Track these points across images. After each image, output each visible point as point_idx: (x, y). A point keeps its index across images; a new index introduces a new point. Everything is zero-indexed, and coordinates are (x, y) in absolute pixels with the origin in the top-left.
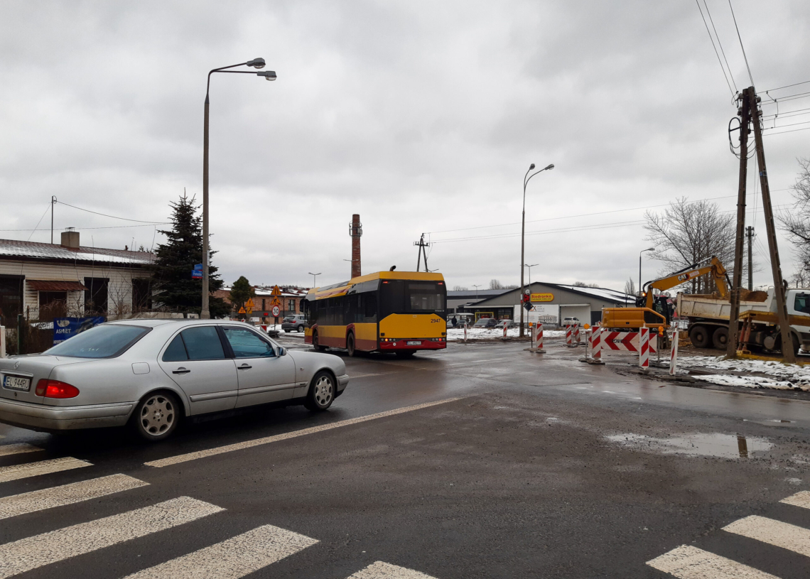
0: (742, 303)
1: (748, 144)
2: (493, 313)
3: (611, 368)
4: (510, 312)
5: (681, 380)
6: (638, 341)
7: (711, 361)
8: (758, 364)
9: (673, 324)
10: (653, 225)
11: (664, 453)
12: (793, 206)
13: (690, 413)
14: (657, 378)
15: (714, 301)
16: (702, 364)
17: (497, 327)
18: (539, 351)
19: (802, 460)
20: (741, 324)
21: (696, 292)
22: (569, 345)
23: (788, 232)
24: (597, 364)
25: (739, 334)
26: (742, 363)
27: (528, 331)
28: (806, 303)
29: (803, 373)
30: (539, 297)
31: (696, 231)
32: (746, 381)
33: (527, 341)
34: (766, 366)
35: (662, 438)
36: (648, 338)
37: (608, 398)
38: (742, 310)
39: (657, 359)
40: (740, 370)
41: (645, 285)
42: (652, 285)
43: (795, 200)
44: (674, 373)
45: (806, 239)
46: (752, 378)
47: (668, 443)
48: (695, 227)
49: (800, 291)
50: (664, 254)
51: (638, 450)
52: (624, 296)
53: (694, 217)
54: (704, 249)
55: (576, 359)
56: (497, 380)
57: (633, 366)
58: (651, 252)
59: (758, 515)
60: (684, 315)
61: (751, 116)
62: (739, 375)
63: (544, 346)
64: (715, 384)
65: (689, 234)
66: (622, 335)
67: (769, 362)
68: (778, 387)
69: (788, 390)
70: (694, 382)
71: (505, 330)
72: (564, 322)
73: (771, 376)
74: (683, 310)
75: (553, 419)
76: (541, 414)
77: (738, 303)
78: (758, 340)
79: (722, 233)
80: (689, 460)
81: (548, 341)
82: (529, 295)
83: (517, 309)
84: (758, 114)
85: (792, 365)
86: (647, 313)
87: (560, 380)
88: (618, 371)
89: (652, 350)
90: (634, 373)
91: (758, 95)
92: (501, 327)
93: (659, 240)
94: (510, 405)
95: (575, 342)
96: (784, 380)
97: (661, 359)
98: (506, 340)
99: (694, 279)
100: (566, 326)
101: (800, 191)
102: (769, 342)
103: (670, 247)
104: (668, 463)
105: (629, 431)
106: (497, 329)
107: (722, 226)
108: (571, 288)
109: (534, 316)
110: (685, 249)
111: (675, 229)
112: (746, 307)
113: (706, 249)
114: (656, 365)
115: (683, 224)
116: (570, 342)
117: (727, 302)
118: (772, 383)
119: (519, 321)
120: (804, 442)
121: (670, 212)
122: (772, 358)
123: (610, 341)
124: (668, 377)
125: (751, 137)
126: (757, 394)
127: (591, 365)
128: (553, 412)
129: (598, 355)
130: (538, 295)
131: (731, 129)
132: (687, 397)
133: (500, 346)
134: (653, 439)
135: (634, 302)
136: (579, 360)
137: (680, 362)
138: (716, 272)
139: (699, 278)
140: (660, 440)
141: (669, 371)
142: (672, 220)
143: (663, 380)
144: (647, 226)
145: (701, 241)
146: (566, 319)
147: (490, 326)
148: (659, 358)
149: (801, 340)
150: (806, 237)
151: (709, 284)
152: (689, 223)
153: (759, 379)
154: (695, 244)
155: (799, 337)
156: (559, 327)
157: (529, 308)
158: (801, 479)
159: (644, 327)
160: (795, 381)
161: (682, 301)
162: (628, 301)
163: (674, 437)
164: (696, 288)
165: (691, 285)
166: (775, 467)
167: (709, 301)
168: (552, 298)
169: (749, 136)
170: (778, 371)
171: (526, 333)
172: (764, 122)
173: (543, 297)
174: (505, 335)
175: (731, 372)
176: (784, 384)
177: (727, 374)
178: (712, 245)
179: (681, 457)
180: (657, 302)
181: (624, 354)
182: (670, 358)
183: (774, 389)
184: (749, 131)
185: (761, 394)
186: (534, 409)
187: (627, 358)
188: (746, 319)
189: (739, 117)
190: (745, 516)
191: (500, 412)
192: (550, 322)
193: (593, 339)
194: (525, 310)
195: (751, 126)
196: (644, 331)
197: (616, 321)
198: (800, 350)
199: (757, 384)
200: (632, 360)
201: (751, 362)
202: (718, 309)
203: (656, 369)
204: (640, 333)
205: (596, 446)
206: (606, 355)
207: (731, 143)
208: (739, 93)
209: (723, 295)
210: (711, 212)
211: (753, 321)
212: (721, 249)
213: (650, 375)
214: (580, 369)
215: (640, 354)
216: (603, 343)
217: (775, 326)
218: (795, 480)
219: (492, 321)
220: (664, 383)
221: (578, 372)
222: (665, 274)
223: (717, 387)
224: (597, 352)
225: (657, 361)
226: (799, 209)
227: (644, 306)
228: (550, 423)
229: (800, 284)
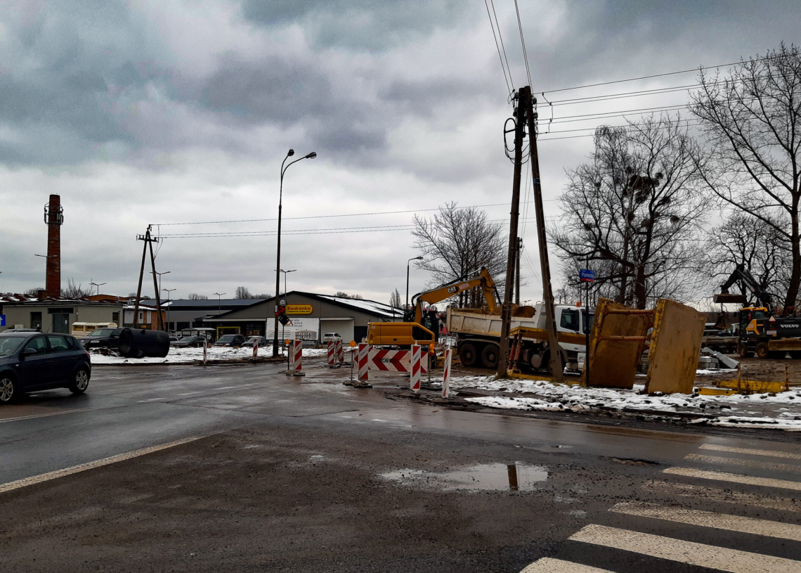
0: (512, 319)
1: (523, 148)
2: (239, 328)
3: (378, 391)
4: (261, 327)
5: (453, 404)
6: (409, 360)
7: (482, 382)
8: (528, 384)
9: (441, 340)
10: (422, 231)
11: (444, 489)
12: (559, 219)
13: (467, 441)
14: (429, 401)
15: (484, 317)
16: (473, 385)
17: (245, 345)
18: (297, 374)
19: (584, 489)
20: (511, 340)
21: (463, 306)
22: (331, 366)
23: (554, 245)
24: (363, 387)
25: (510, 351)
26: (512, 383)
27: (283, 350)
28: (572, 320)
29: (572, 393)
30: (296, 308)
31: (464, 239)
32: (518, 403)
33: (282, 361)
34: (536, 386)
35: (441, 472)
36: (420, 356)
37: (380, 428)
38: (513, 326)
39: (427, 380)
40: (511, 391)
41: (414, 297)
42: (421, 297)
43: (563, 212)
44: (447, 396)
45: (570, 253)
46: (524, 400)
47: (448, 478)
48: (463, 235)
49: (566, 307)
50: (432, 264)
51: (416, 489)
52: (390, 309)
53: (463, 225)
54: (472, 260)
55: (339, 382)
56: (247, 411)
57: (402, 388)
58: (419, 261)
59: (549, 556)
60: (454, 331)
61: (526, 118)
62: (512, 396)
63: (302, 367)
64: (487, 407)
65: (458, 243)
66: (391, 354)
67: (539, 382)
68: (550, 408)
69: (559, 411)
70: (467, 406)
71: (255, 349)
72: (324, 339)
73: (542, 397)
74: (453, 326)
75: (318, 457)
76: (303, 451)
77: (509, 318)
78: (525, 358)
79: (490, 244)
80: (472, 496)
81: (306, 361)
82: (284, 307)
83: (270, 324)
84: (533, 117)
85: (561, 384)
86: (416, 329)
87: (324, 409)
88: (387, 395)
89: (423, 371)
90: (404, 397)
91: (535, 96)
92: (250, 346)
93: (427, 248)
94: (265, 442)
95: (338, 361)
96: (554, 401)
97: (431, 379)
98: (256, 361)
99: (462, 293)
100: (327, 344)
101: (566, 203)
102: (537, 359)
103: (438, 256)
104: (448, 501)
105: (405, 466)
106: (245, 348)
107: (490, 236)
108: (333, 299)
109: (290, 331)
110: (453, 259)
111: (443, 236)
112: (517, 323)
113: (474, 260)
114: (427, 386)
115: (452, 231)
116: (332, 361)
117: (499, 318)
118: (543, 405)
119: (273, 338)
120: (583, 469)
121: (439, 218)
122: (541, 378)
123: (378, 360)
124: (440, 400)
125: (526, 140)
126: (531, 417)
127: (357, 389)
128: (318, 448)
129: (365, 377)
130: (294, 306)
131: (507, 130)
132: (463, 424)
133: (249, 369)
134: (431, 474)
135: (403, 316)
136: (344, 384)
137: (451, 383)
138: (486, 285)
139: (467, 291)
140: (439, 475)
141: (441, 393)
142: (441, 226)
143: (436, 404)
144: (415, 231)
145: (469, 251)
146: (326, 335)
147: (236, 344)
148: (429, 378)
149: (567, 358)
150: (570, 250)
151: (476, 297)
152: (458, 231)
153: (530, 400)
154: (463, 254)
155: (565, 354)
156: (318, 345)
157: (284, 323)
158: (585, 511)
159: (416, 345)
160: (565, 402)
161: (451, 315)
162: (396, 316)
163: (453, 470)
164: (464, 301)
165: (458, 298)
166: (558, 499)
167: (479, 316)
168: (311, 310)
169: (524, 139)
170: (548, 392)
171: (280, 352)
172: (538, 126)
173: (300, 309)
174: (255, 355)
175: (502, 393)
176: (555, 405)
177: (499, 396)
178: (480, 255)
179: (462, 494)
180: (426, 316)
181: (393, 375)
182: (442, 379)
183: (545, 410)
184: (524, 135)
185: (534, 418)
186: (294, 446)
187: (395, 380)
188: (516, 336)
189: (514, 118)
190: (536, 559)
191: (253, 452)
192: (308, 338)
193: (360, 358)
194: (280, 324)
195: (527, 129)
196: (416, 349)
197: (382, 337)
198: (566, 368)
199: (529, 406)
200: (402, 383)
201: (521, 382)
202: (489, 325)
203: (426, 391)
204: (411, 352)
205: (371, 487)
206: (375, 376)
207: (506, 146)
208: (516, 92)
209: (492, 309)
210: (480, 220)
211: (523, 338)
212: (489, 261)
213: (422, 399)
214: (345, 393)
215: (411, 375)
216: (370, 363)
217: (542, 343)
218: (580, 513)
219: (239, 337)
220: (437, 408)
221: (343, 397)
222: (433, 286)
223: (490, 410)
224: (363, 374)
225: (427, 383)
226: (564, 222)
227: (413, 321)
228: (314, 462)
229: (563, 300)
